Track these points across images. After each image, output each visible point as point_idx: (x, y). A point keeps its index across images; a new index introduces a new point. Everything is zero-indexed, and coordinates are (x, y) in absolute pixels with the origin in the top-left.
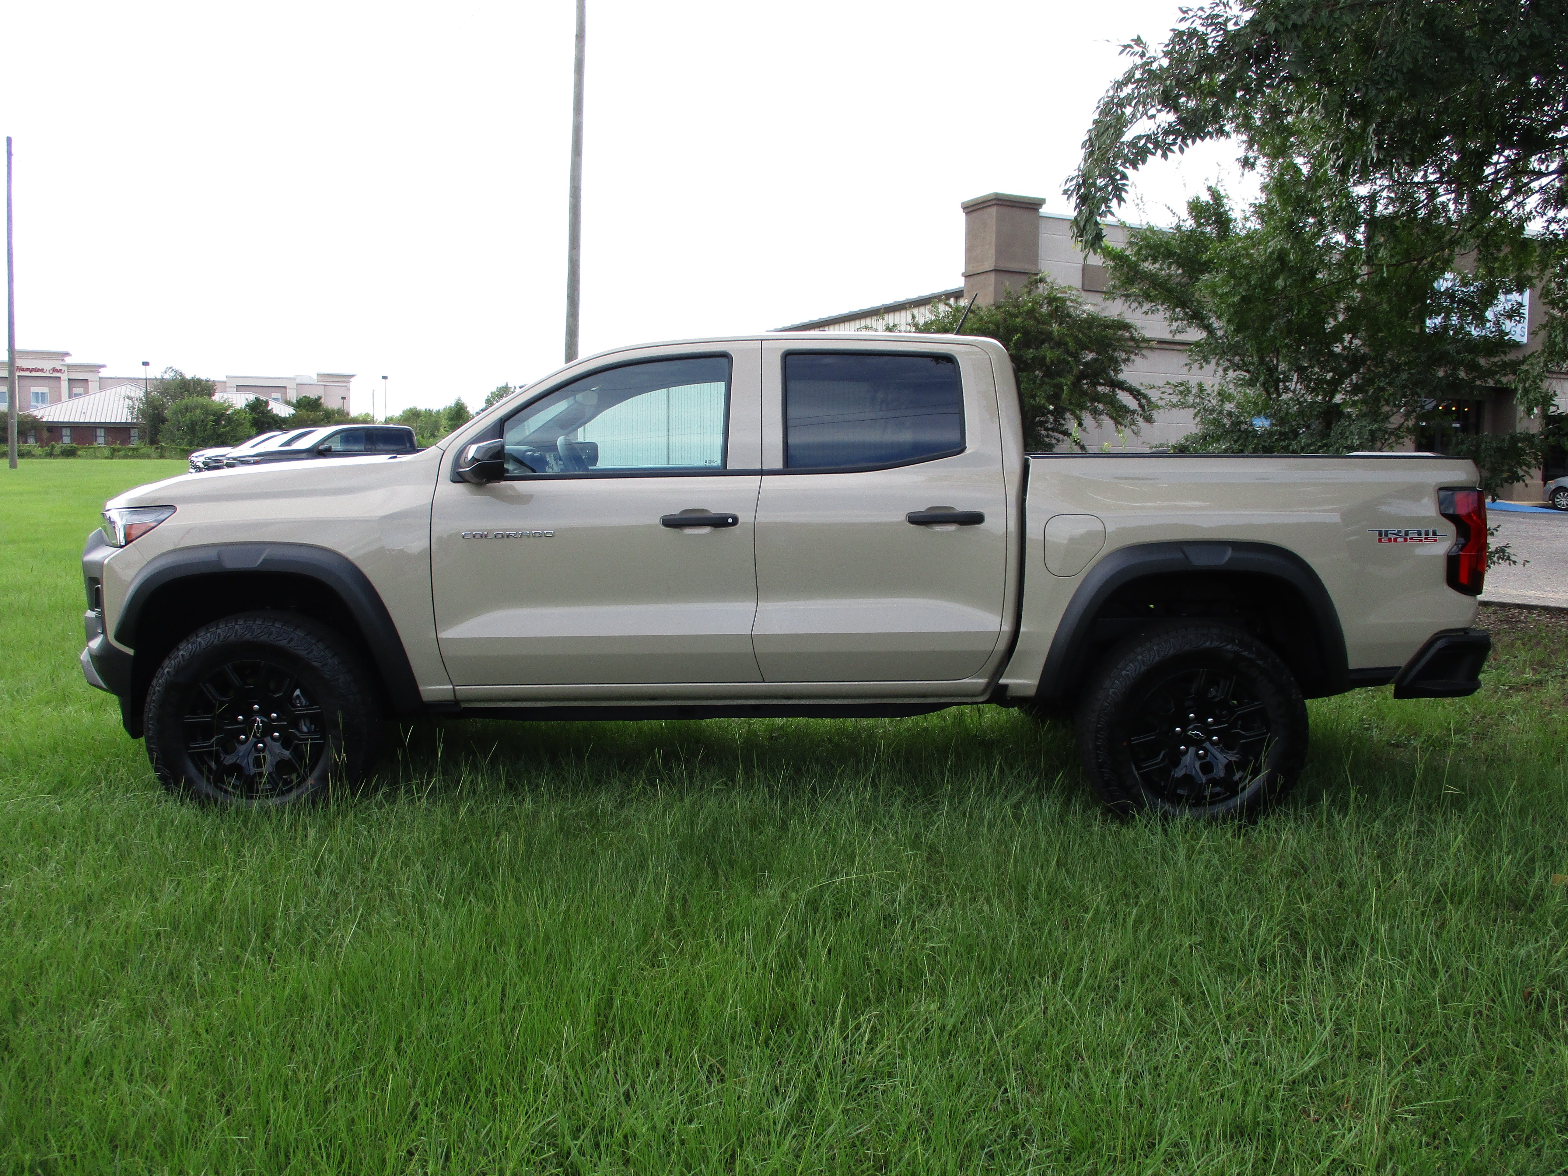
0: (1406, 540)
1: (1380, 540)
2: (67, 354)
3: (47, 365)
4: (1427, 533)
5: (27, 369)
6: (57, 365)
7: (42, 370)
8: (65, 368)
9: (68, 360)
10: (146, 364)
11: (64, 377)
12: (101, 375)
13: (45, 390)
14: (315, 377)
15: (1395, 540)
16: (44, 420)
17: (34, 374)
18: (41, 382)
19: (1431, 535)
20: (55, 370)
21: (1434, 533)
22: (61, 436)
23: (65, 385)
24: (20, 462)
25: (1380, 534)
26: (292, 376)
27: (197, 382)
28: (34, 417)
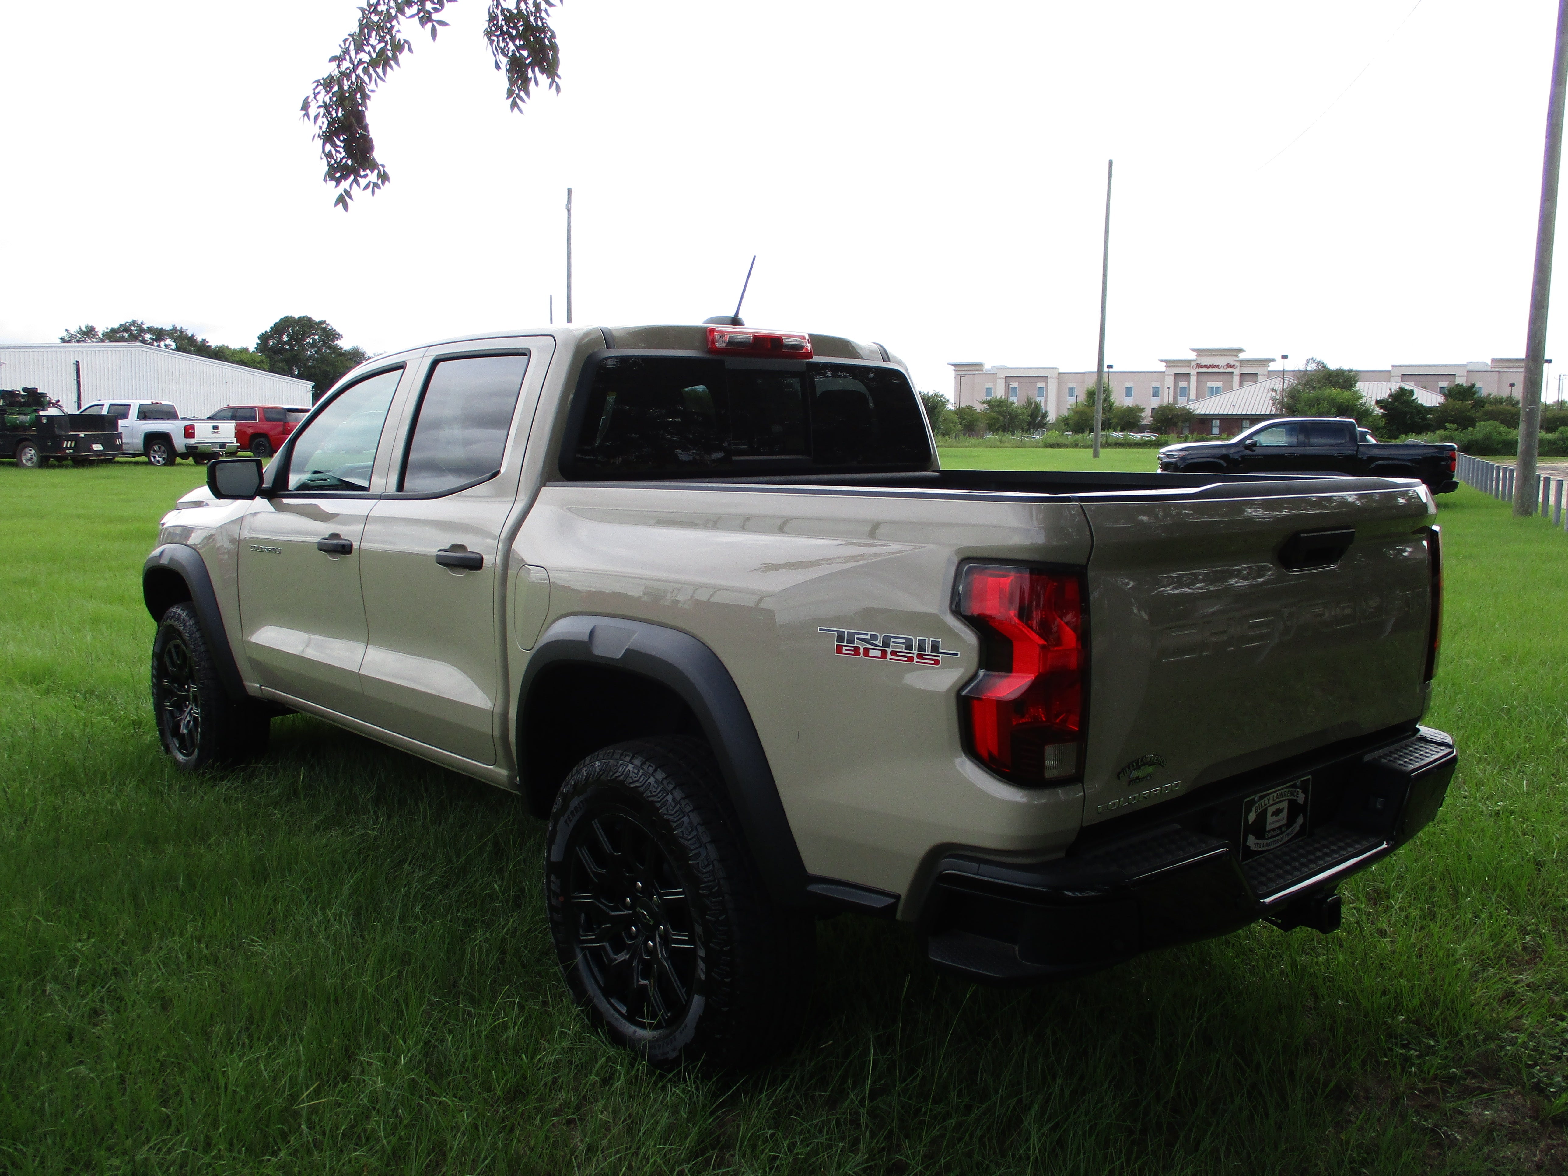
0: (884, 654)
1: (839, 649)
2: (1241, 350)
3: (1222, 361)
4: (921, 648)
5: (1206, 366)
6: (1231, 360)
7: (1217, 366)
8: (1238, 364)
9: (1242, 356)
10: (1285, 357)
11: (1237, 372)
12: (1270, 369)
13: (1219, 384)
14: (1489, 363)
15: (866, 651)
16: (1198, 412)
17: (1211, 370)
18: (1215, 377)
19: (928, 652)
20: (1229, 366)
21: (935, 648)
22: (1212, 427)
23: (1236, 379)
24: (1102, 451)
25: (840, 638)
26: (1465, 363)
27: (1340, 373)
28: (1188, 410)
